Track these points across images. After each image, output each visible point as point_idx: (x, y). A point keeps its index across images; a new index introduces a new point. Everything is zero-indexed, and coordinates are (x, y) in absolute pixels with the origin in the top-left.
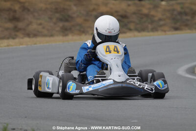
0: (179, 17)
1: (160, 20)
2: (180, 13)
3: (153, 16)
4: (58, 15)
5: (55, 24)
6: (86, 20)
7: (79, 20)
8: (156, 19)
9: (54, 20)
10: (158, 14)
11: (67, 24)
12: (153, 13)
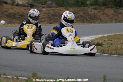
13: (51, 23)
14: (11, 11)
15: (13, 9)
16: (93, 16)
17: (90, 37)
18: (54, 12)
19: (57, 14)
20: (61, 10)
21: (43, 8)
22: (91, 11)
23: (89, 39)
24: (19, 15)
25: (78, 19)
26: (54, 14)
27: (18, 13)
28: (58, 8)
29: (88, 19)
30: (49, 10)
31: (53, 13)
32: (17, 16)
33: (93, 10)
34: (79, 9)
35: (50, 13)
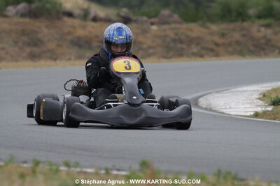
0: (172, 45)
1: (150, 47)
2: (174, 41)
3: (141, 43)
4: (25, 38)
5: (21, 48)
6: (59, 46)
7: (51, 46)
8: (145, 46)
9: (20, 44)
10: (147, 41)
11: (35, 50)
12: (141, 39)
13: (170, 58)
14: (80, 33)
15: (84, 27)
16: (263, 41)
17: (261, 86)
18: (176, 34)
19: (183, 37)
20: (191, 30)
21: (152, 24)
22: (259, 31)
23: (258, 91)
24: (99, 41)
25: (230, 49)
26: (177, 37)
27: (97, 37)
28: (185, 25)
29: (252, 48)
30: (165, 30)
31: (173, 36)
32: (95, 44)
33: (263, 29)
34: (232, 26)
35: (166, 36)
